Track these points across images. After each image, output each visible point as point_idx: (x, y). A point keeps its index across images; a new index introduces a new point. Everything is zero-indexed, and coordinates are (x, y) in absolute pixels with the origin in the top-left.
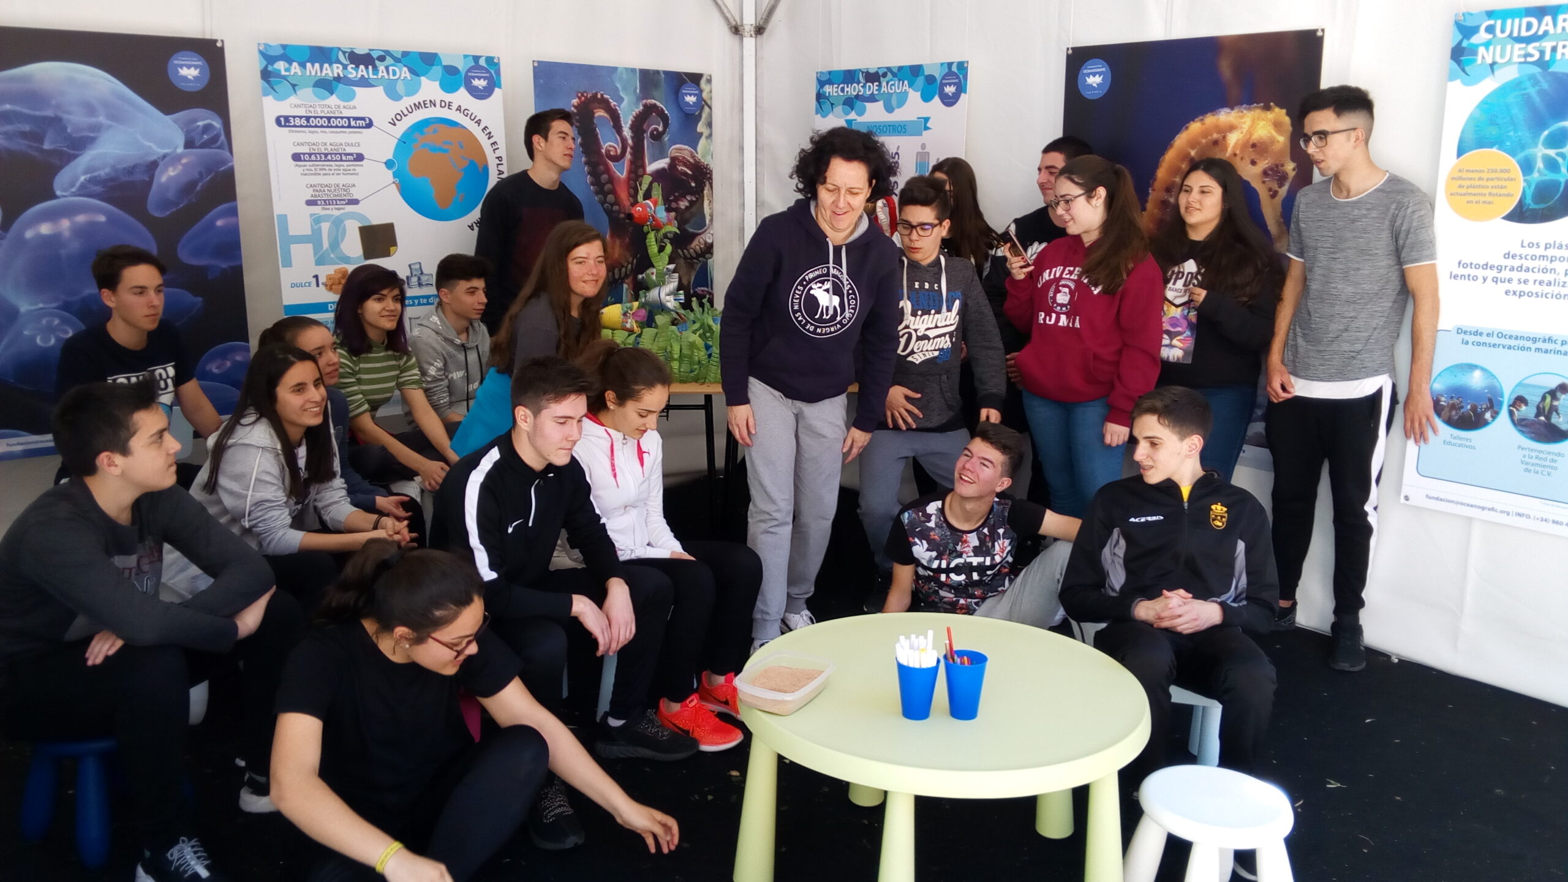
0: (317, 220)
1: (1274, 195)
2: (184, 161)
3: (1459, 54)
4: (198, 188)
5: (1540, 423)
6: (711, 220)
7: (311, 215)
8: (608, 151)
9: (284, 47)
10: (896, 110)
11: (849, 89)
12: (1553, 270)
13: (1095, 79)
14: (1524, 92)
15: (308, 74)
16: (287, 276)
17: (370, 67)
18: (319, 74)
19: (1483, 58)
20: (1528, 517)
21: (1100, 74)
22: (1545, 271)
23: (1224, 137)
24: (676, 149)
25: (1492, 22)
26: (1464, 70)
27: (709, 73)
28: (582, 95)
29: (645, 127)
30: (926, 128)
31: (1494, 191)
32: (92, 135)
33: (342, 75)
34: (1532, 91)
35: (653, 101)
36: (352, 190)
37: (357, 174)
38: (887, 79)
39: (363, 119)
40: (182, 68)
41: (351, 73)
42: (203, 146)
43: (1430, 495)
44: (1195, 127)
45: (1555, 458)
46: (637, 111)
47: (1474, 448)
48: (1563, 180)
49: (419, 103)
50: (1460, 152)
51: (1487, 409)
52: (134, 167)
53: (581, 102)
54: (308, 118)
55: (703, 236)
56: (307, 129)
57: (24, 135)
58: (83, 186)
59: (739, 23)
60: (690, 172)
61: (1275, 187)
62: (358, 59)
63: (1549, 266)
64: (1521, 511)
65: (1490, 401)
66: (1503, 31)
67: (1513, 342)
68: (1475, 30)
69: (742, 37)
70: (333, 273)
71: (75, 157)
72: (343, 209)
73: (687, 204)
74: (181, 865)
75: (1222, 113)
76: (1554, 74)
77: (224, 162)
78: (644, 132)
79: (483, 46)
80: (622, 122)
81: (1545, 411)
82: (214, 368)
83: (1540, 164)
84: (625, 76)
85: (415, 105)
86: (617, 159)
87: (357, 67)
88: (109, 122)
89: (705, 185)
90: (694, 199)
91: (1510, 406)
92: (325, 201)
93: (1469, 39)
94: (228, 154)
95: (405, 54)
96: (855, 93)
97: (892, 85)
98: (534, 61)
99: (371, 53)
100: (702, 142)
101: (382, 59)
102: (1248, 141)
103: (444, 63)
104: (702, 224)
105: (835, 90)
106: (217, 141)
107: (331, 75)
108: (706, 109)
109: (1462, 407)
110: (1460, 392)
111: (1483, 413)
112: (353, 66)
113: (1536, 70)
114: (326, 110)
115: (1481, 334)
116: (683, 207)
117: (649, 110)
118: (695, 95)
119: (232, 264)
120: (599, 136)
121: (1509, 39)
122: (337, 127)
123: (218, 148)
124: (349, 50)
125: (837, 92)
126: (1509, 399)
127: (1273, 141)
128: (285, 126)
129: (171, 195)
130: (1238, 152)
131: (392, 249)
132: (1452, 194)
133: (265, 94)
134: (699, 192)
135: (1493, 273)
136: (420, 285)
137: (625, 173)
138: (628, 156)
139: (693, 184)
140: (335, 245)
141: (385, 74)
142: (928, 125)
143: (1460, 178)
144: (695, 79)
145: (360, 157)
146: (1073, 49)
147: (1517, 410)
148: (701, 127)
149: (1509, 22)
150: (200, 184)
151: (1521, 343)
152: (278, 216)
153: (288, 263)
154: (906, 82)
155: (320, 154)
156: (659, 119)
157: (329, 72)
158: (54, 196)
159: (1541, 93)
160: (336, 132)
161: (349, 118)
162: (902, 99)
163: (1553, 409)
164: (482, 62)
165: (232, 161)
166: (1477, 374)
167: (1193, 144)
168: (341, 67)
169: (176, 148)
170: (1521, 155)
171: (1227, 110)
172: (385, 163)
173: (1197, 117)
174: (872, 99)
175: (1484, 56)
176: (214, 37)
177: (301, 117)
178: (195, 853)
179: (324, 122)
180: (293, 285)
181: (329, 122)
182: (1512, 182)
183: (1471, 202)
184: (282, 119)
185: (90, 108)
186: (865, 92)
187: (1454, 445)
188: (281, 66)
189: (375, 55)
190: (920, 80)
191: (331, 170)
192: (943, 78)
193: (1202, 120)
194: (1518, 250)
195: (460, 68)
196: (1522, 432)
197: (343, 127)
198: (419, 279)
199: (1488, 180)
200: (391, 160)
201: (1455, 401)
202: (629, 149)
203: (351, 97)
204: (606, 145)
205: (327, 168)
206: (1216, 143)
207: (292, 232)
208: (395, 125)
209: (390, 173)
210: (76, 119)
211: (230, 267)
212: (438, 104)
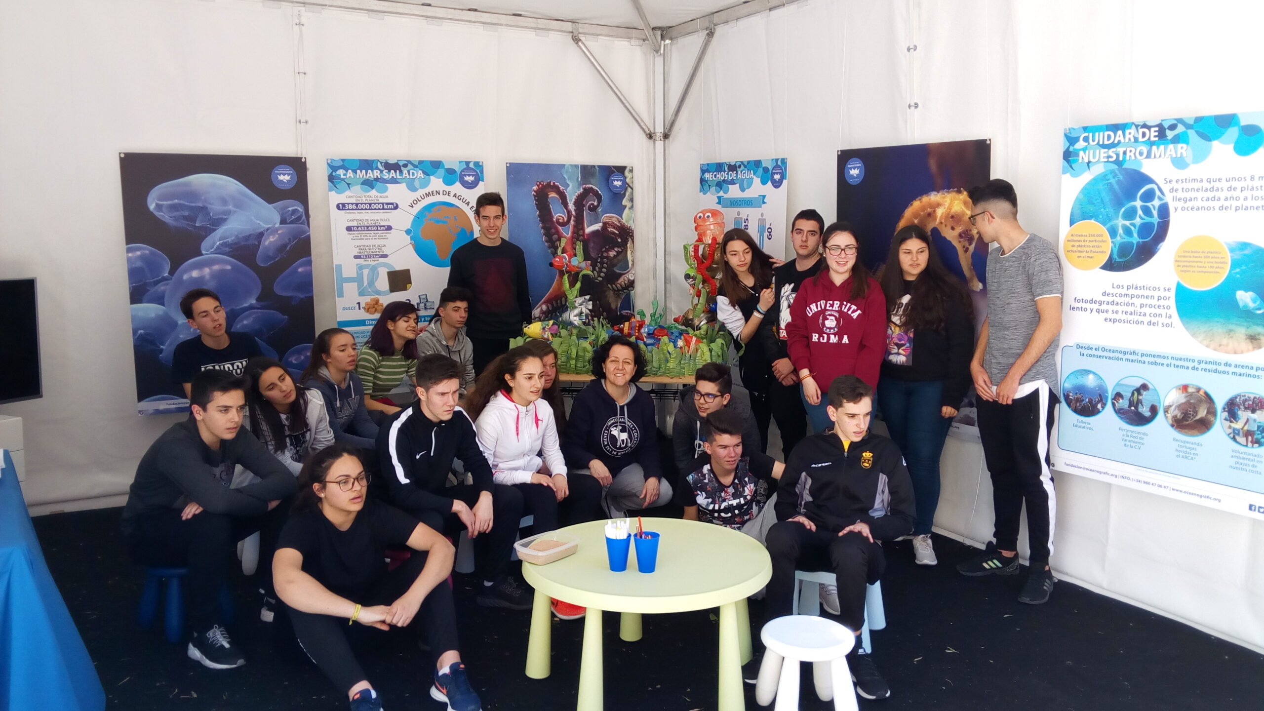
0: (360, 268)
1: (966, 250)
2: (279, 232)
3: (1068, 156)
4: (288, 248)
5: (1132, 411)
6: (633, 264)
7: (357, 265)
8: (558, 220)
9: (343, 160)
10: (747, 190)
11: (719, 176)
12: (1133, 304)
13: (855, 171)
14: (1109, 181)
15: (358, 177)
16: (340, 303)
17: (398, 171)
18: (365, 176)
19: (1083, 158)
20: (1128, 478)
21: (858, 168)
22: (1128, 304)
23: (934, 211)
24: (605, 217)
25: (1086, 134)
26: (1071, 167)
27: (631, 165)
28: (540, 183)
29: (584, 203)
30: (764, 203)
31: (1094, 249)
32: (224, 217)
33: (379, 177)
34: (1113, 181)
35: (590, 186)
36: (384, 249)
37: (387, 239)
38: (741, 169)
39: (392, 204)
40: (280, 176)
41: (385, 175)
42: (292, 223)
43: (1067, 463)
44: (916, 204)
45: (1143, 436)
46: (579, 192)
47: (1091, 429)
48: (1135, 242)
49: (429, 193)
50: (1072, 223)
51: (1098, 402)
52: (250, 235)
53: (539, 189)
54: (357, 205)
55: (627, 275)
56: (356, 211)
57: (185, 218)
58: (218, 248)
59: (652, 131)
60: (617, 232)
61: (967, 245)
62: (390, 167)
63: (1131, 302)
64: (1124, 475)
65: (1100, 396)
66: (1093, 141)
67: (1111, 355)
68: (1076, 140)
69: (655, 141)
70: (370, 301)
71: (215, 230)
72: (378, 260)
73: (615, 254)
74: (214, 641)
75: (932, 195)
76: (1126, 169)
77: (304, 232)
78: (584, 206)
79: (472, 154)
80: (568, 200)
81: (1135, 403)
82: (293, 360)
83: (1121, 231)
84: (570, 170)
85: (426, 194)
86: (564, 224)
87: (389, 171)
88: (235, 209)
89: (628, 241)
90: (620, 250)
91: (1113, 399)
92: (366, 256)
93: (1073, 146)
94: (307, 228)
95: (421, 162)
96: (722, 179)
97: (744, 173)
98: (507, 163)
99: (399, 162)
100: (626, 211)
101: (405, 166)
102: (948, 214)
103: (446, 167)
104: (626, 267)
105: (711, 176)
106: (300, 220)
107: (372, 177)
108: (629, 190)
109: (1083, 400)
110: (1080, 389)
111: (1097, 404)
112: (387, 171)
113: (1115, 167)
114: (368, 199)
115: (1091, 349)
116: (612, 256)
117: (587, 192)
118: (621, 180)
119: (307, 295)
120: (552, 210)
121: (1097, 146)
122: (375, 209)
123: (301, 223)
124: (385, 161)
125: (712, 177)
126: (1112, 394)
127: (964, 214)
128: (342, 209)
129: (271, 253)
130: (943, 221)
131: (408, 286)
132: (1068, 251)
133: (330, 190)
134: (624, 245)
135: (1095, 306)
136: (426, 308)
137: (570, 234)
138: (572, 222)
139: (619, 240)
140: (371, 283)
141: (407, 175)
142: (765, 200)
143: (1073, 241)
144: (621, 170)
145: (389, 228)
146: (841, 151)
147: (1117, 402)
148: (625, 202)
149: (1097, 134)
150: (289, 246)
151: (1117, 355)
152: (336, 265)
153: (341, 295)
154: (752, 171)
155: (364, 226)
156: (595, 197)
157: (371, 175)
158: (202, 255)
159: (1118, 182)
160: (375, 213)
161: (383, 204)
162: (750, 182)
163: (1139, 402)
164: (471, 165)
165: (309, 232)
166: (1091, 376)
167: (916, 215)
168: (379, 172)
169: (275, 224)
170: (1108, 225)
171: (935, 193)
172: (406, 231)
173: (917, 197)
174: (732, 182)
175: (1084, 157)
176: (299, 156)
177: (352, 204)
178: (222, 634)
179: (367, 206)
180: (344, 309)
181: (370, 206)
182: (1104, 243)
183: (1080, 257)
184: (341, 205)
185: (224, 201)
186: (728, 177)
187: (1080, 427)
188: (341, 172)
189: (401, 163)
190: (760, 170)
191: (370, 236)
192: (773, 169)
193: (920, 199)
194: (1110, 290)
195: (457, 170)
196: (1121, 418)
197: (379, 209)
198: (425, 305)
199: (1090, 241)
200: (409, 229)
201: (1079, 396)
202: (573, 218)
203: (385, 190)
204: (557, 215)
205: (368, 235)
206: (929, 215)
207: (345, 274)
208: (412, 207)
209: (409, 237)
210: (216, 208)
211: (306, 297)
212: (441, 193)
